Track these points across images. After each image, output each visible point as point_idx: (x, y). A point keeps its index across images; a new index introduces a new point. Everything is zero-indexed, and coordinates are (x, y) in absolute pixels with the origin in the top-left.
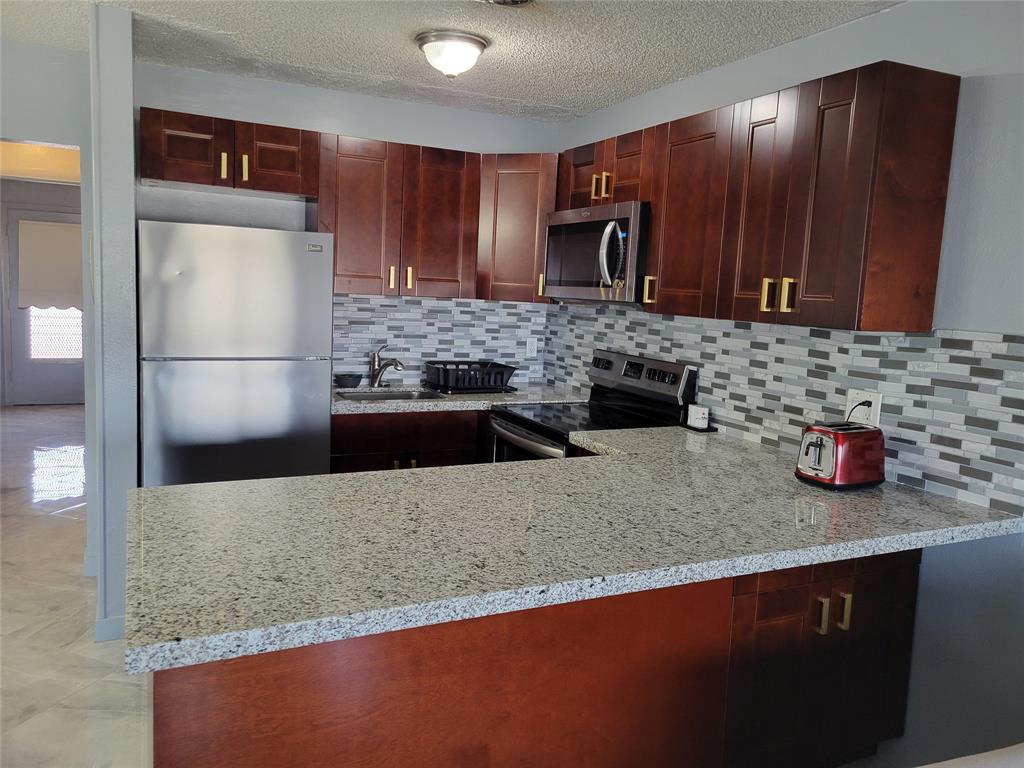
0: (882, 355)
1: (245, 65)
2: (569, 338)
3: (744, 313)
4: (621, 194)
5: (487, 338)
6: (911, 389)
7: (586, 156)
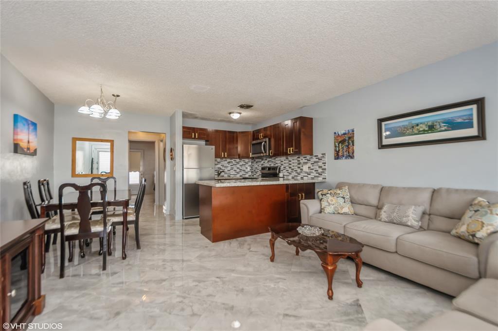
0: (307, 159)
1: (196, 118)
2: (256, 166)
3: (286, 154)
4: (265, 137)
5: (240, 167)
6: (312, 164)
7: (258, 131)
